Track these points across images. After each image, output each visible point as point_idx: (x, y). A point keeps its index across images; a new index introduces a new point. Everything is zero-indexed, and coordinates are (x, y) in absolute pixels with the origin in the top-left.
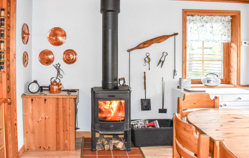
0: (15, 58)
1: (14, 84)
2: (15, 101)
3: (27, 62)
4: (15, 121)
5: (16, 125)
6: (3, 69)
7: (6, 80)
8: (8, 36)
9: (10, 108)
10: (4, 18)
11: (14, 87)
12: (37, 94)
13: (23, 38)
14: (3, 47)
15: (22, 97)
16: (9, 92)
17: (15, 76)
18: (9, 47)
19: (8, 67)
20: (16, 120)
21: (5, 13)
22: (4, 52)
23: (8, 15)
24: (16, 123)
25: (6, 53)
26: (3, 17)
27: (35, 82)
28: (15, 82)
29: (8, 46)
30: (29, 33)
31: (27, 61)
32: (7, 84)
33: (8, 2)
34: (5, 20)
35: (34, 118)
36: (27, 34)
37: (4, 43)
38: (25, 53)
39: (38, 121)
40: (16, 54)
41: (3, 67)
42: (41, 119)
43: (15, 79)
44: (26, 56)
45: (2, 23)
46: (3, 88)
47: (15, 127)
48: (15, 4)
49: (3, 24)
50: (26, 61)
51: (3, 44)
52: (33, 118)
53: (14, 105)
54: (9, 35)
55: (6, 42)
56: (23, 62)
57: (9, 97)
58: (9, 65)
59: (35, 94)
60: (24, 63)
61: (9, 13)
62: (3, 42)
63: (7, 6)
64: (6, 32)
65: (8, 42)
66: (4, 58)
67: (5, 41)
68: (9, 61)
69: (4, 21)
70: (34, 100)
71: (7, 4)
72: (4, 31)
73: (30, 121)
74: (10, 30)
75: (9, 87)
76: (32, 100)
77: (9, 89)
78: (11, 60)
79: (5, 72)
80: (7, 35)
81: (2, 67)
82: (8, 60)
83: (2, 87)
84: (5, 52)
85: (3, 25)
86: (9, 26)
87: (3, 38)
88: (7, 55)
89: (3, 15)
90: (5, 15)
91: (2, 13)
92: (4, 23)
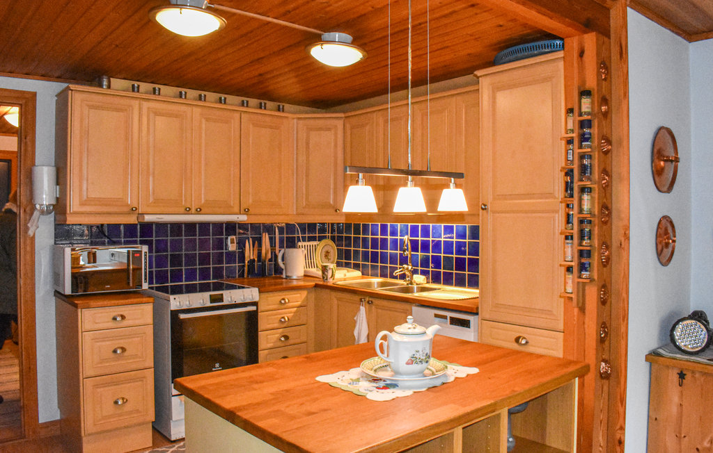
0: (627, 237)
1: (623, 320)
2: (623, 371)
3: (670, 249)
4: (619, 431)
5: (621, 443)
6: (586, 271)
7: (595, 305)
8: (605, 172)
9: (606, 388)
10: (589, 117)
11: (623, 329)
12: (698, 359)
13: (657, 173)
14: (589, 207)
15: (647, 360)
16: (607, 343)
17: (624, 295)
18: (609, 206)
19: (605, 266)
20: (622, 428)
21: (592, 103)
22: (590, 221)
23: (604, 108)
24: (622, 437)
25: (597, 222)
26: (588, 114)
27: (699, 316)
28: (625, 311)
29: (605, 200)
30: (679, 156)
31: (672, 245)
32: (599, 315)
33: (602, 68)
34: (595, 123)
35: (683, 436)
36: (672, 161)
37: (591, 192)
38: (664, 221)
39: (698, 449)
40: (629, 227)
41: (590, 264)
42: (708, 445)
43: (626, 303)
44: (666, 229)
45: (584, 134)
46: (586, 326)
47: (618, 449)
48: (625, 72)
49: (586, 136)
50: (667, 245)
51: (589, 197)
52: (680, 434)
53: (619, 383)
54: (608, 169)
55: (597, 189)
56: (657, 249)
57: (604, 356)
58: (608, 259)
59: (693, 358)
60: (659, 253)
61: (605, 101)
62: (590, 190)
63: (598, 80)
64: (596, 161)
65: (606, 189)
66: (590, 238)
67: (595, 186)
68: (607, 248)
69: (590, 127)
70: (688, 376)
71: (599, 74)
72: (590, 157)
73: (670, 441)
74: (610, 154)
75: (603, 326)
76: (682, 376)
77: (604, 331)
78: (615, 244)
79: (594, 280)
80: (601, 169)
81: (587, 266)
82: (606, 245)
83: (584, 323)
84: (595, 220)
85: (587, 140)
86: (609, 142)
87: (589, 179)
88: (600, 228)
89: (587, 110)
90: (592, 108)
91: (582, 104)
92: (590, 134)
